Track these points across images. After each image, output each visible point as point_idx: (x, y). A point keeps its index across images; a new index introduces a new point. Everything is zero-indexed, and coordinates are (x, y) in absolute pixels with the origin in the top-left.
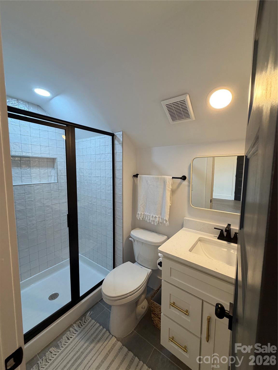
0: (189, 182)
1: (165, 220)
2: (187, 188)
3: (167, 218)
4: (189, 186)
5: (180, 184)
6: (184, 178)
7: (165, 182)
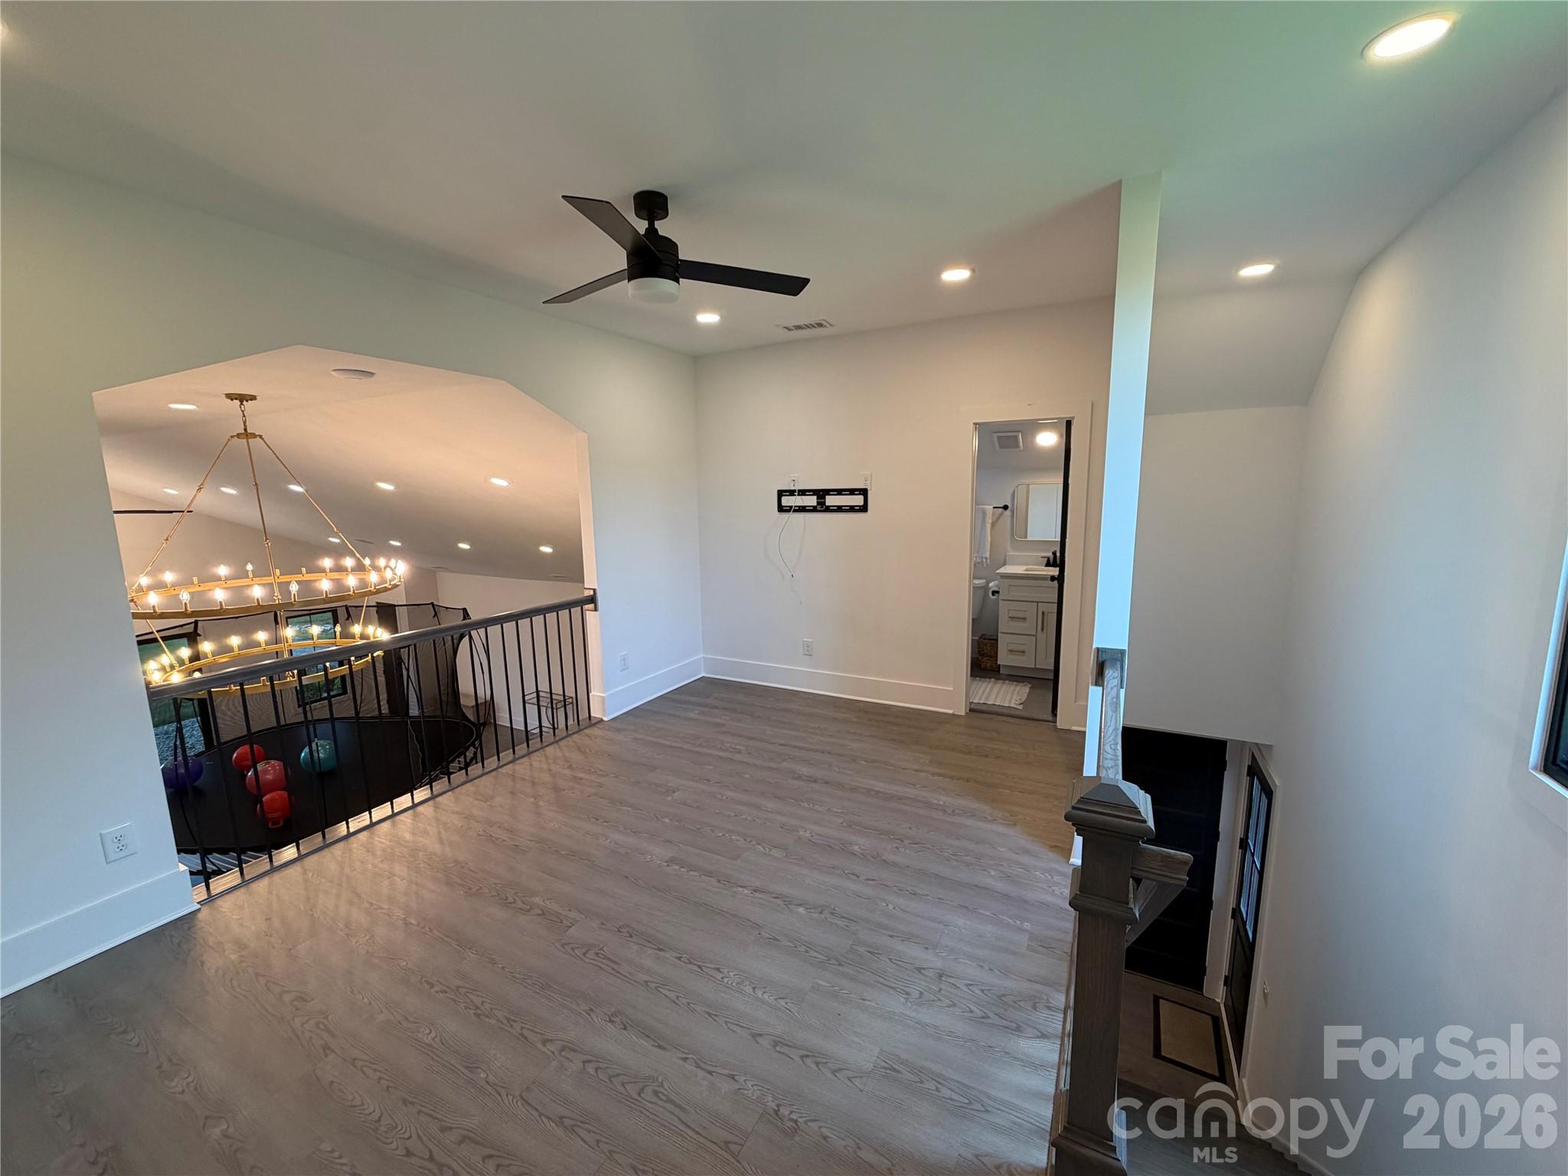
0: (1013, 511)
1: (986, 558)
2: (1009, 519)
3: (988, 555)
4: (1012, 516)
5: (1001, 514)
6: (1006, 507)
7: (984, 513)
